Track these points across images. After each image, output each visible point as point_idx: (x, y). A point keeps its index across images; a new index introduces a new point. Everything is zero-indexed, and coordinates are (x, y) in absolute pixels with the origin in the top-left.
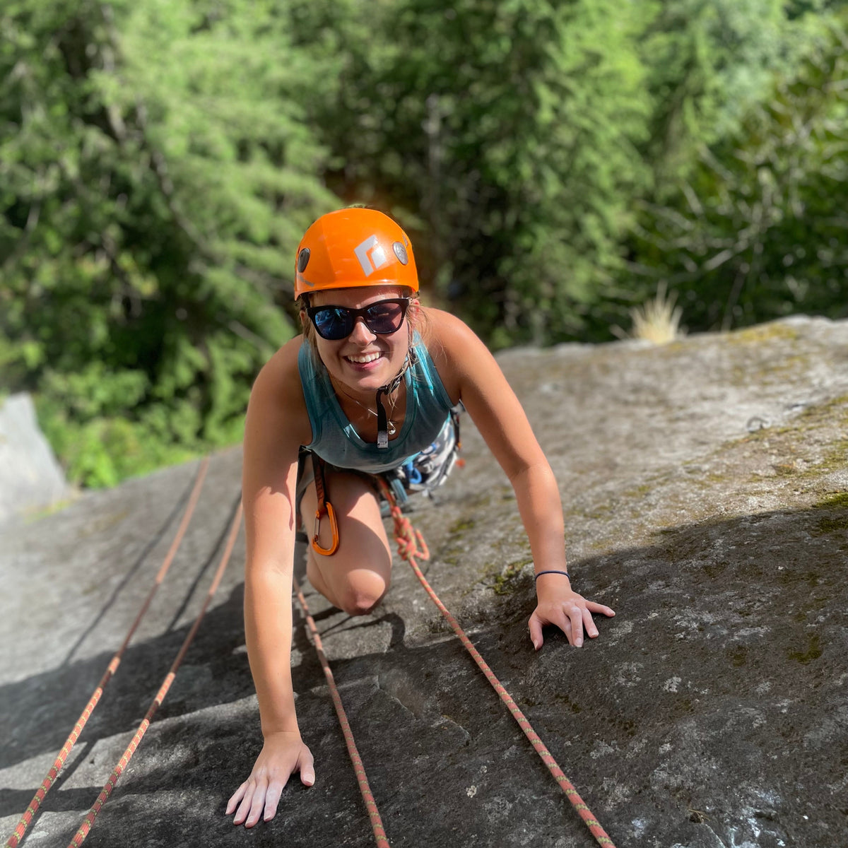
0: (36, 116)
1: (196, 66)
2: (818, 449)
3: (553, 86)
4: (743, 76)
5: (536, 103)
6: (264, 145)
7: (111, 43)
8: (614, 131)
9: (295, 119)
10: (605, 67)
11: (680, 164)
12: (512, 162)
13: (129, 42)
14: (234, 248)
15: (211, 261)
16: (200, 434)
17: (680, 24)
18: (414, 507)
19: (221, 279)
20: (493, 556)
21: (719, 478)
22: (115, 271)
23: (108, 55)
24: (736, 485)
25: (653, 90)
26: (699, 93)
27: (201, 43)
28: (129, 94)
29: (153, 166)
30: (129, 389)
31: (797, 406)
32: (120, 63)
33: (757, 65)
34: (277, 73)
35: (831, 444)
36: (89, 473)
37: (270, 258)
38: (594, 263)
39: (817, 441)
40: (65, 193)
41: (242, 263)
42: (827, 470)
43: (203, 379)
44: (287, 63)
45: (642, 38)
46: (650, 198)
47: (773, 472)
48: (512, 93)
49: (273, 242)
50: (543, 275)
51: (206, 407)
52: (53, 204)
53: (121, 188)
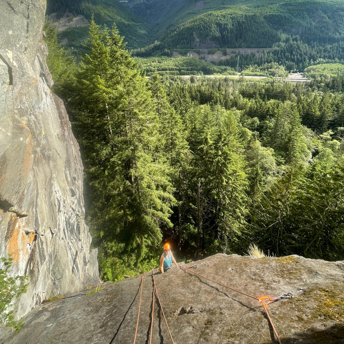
0: (118, 177)
1: (151, 169)
2: (309, 311)
3: (226, 177)
4: (269, 178)
5: (223, 181)
6: (162, 186)
7: (135, 164)
8: (241, 188)
9: (169, 181)
10: (237, 174)
11: (258, 198)
12: (218, 194)
13: (139, 164)
14: (152, 210)
15: (147, 214)
16: (135, 265)
17: (253, 165)
18: (194, 311)
19: (148, 219)
20: (218, 339)
21: (282, 318)
22: (125, 214)
23: (134, 166)
24: (287, 322)
25: (249, 179)
26: (260, 181)
27: (153, 165)
28: (137, 175)
29: (138, 189)
30: (121, 248)
31: (301, 289)
32: (136, 168)
33: (272, 175)
34: (167, 171)
35: (312, 309)
36: (105, 274)
37: (160, 214)
38: (240, 222)
39: (308, 307)
40: (119, 195)
41: (153, 214)
42: (313, 321)
43: (139, 247)
44: (169, 169)
45: (244, 168)
46: (252, 206)
47: (297, 319)
48: (217, 178)
49: (161, 210)
50: (227, 225)
51: (138, 256)
52: (116, 197)
53: (131, 194)
